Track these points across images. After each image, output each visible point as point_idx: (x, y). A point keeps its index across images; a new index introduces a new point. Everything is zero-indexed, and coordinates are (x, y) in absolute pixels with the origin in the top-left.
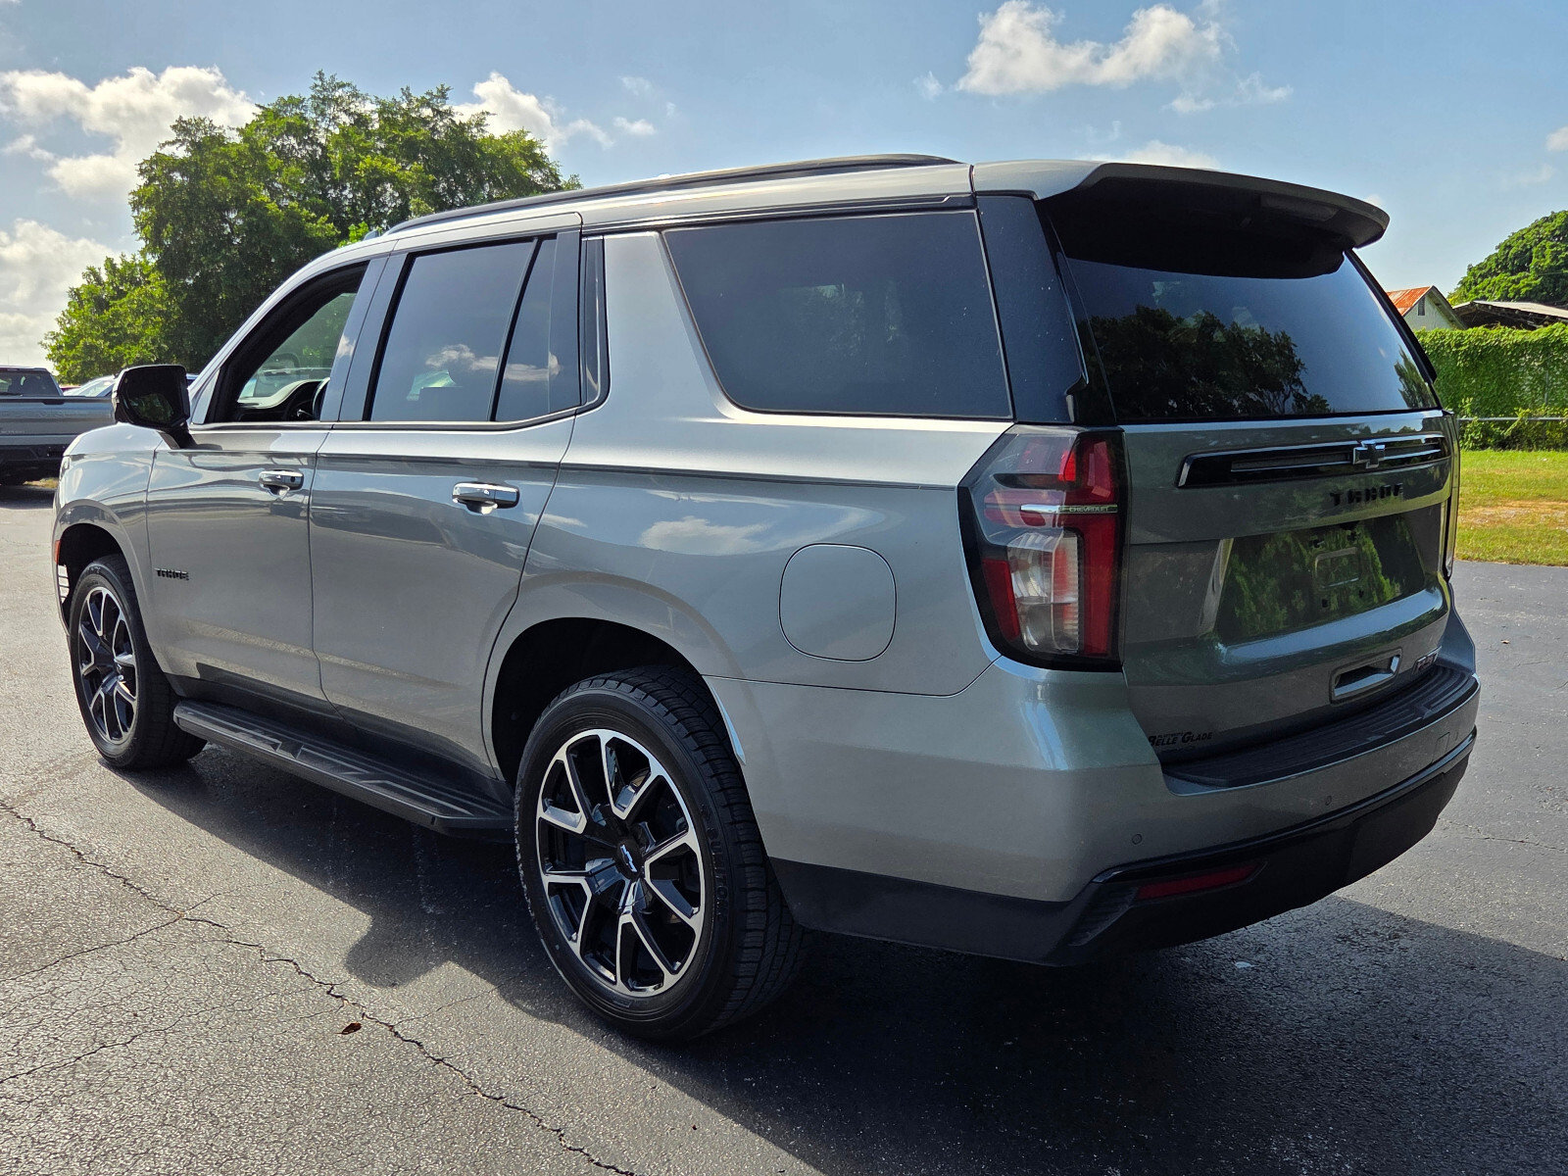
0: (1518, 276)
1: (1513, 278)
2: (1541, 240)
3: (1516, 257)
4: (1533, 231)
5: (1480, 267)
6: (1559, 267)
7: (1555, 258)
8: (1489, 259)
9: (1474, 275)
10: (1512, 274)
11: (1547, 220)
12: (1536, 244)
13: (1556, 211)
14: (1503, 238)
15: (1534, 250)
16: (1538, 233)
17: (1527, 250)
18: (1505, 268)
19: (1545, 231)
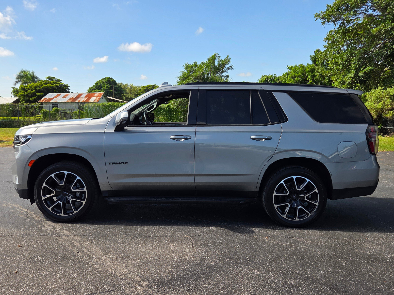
0: (100, 90)
1: (99, 91)
2: (104, 83)
3: (99, 86)
4: (102, 81)
5: (92, 88)
6: (108, 89)
7: (107, 87)
8: (93, 86)
9: (91, 89)
10: (99, 90)
11: (104, 79)
12: (103, 84)
13: (106, 77)
14: (96, 82)
15: (103, 85)
16: (103, 81)
17: (101, 85)
18: (97, 88)
19: (104, 81)
